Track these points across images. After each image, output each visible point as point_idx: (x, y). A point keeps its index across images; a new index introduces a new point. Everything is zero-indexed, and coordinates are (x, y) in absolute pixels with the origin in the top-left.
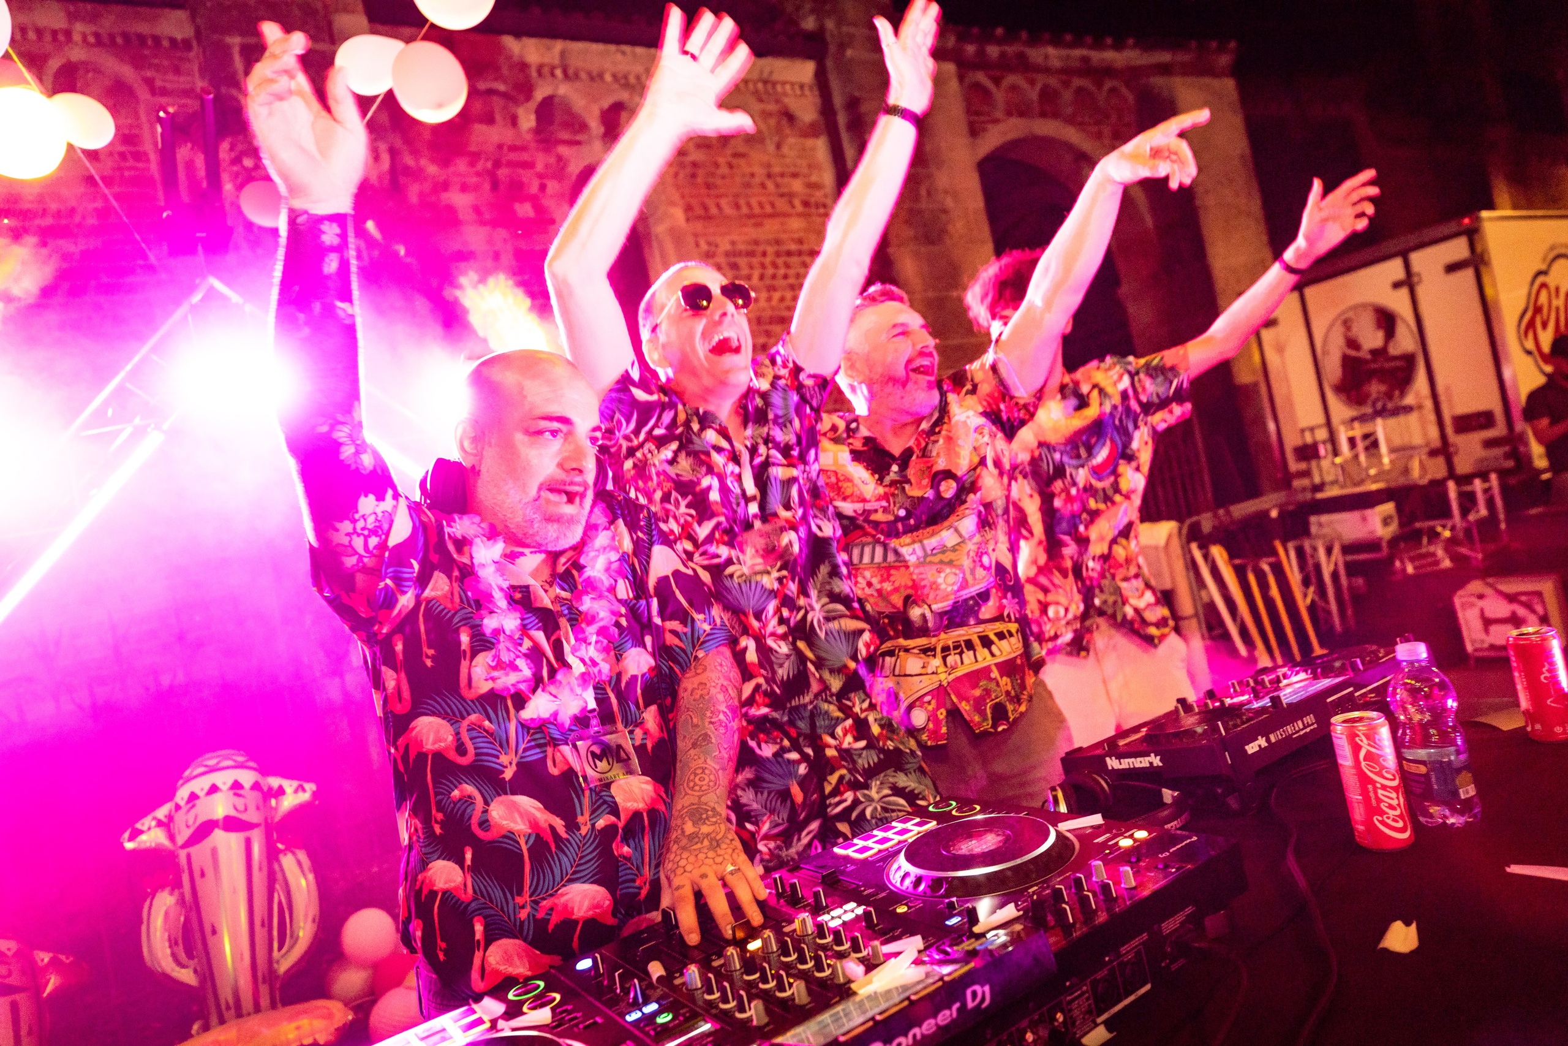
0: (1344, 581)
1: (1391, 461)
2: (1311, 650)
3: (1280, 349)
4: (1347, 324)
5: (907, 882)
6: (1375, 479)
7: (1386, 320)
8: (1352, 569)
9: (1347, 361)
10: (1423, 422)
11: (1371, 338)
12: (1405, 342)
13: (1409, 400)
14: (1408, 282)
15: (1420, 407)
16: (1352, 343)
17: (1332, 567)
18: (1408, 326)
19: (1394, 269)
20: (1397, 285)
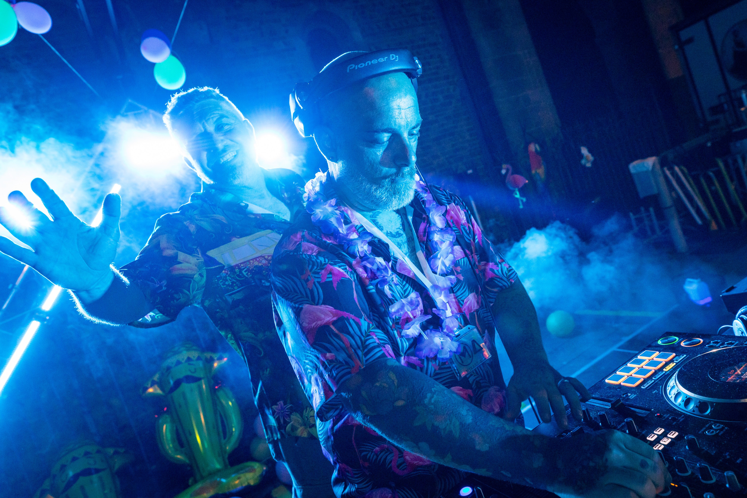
4: (735, 34)
16: (739, 44)
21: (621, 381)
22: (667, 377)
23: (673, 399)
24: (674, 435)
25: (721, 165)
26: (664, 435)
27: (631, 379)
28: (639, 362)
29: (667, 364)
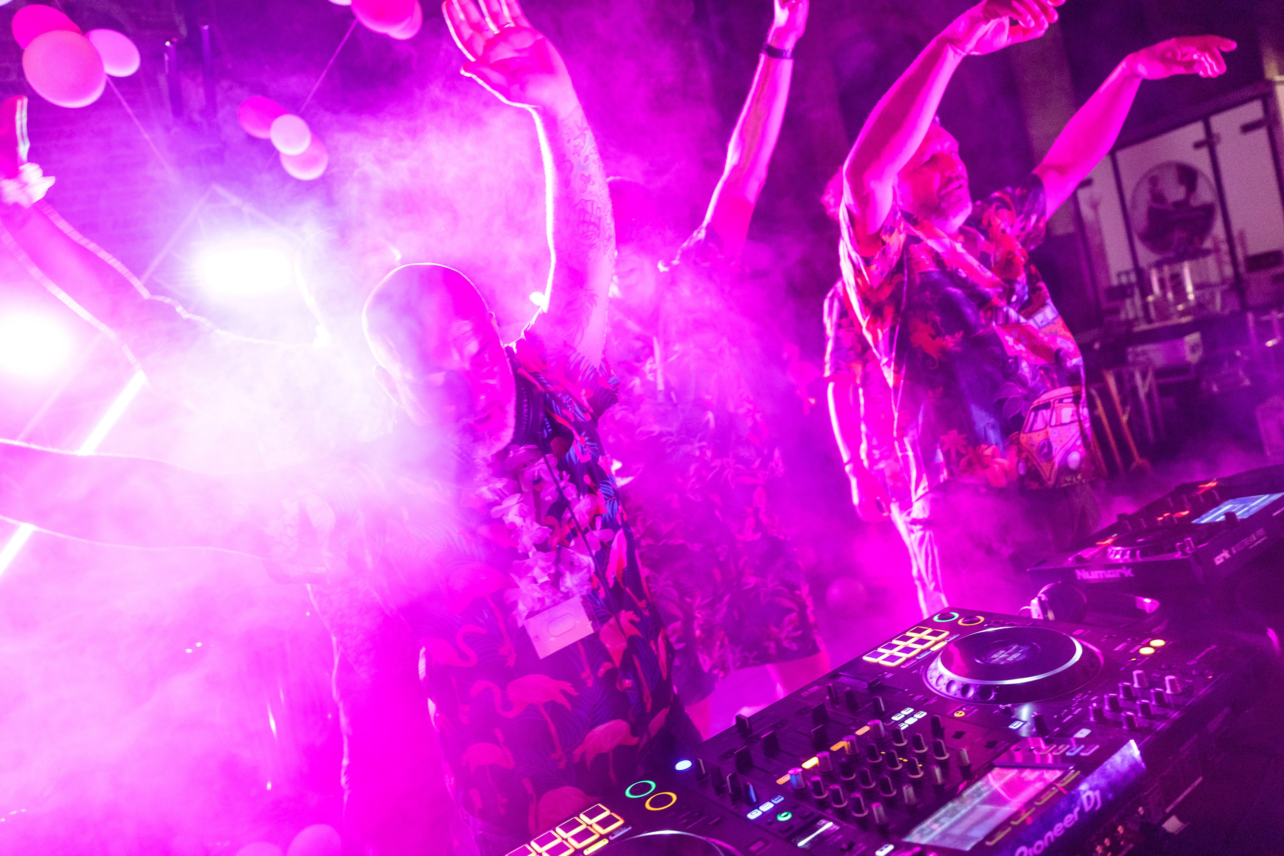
0: (1156, 399)
1: (1197, 298)
2: (1132, 459)
3: (1095, 206)
4: (1154, 181)
5: (954, 688)
6: (1183, 314)
7: (1188, 175)
8: (1163, 390)
9: (1152, 213)
10: (1220, 263)
11: (1175, 193)
12: (1205, 194)
13: (1208, 244)
14: (1210, 142)
15: (1217, 250)
16: (1157, 197)
17: (1146, 389)
18: (1208, 182)
19: (1196, 131)
20: (1198, 145)
21: (880, 660)
22: (932, 657)
23: (933, 683)
24: (922, 715)
25: (1111, 382)
26: (912, 715)
27: (892, 658)
28: (906, 639)
29: (937, 643)
